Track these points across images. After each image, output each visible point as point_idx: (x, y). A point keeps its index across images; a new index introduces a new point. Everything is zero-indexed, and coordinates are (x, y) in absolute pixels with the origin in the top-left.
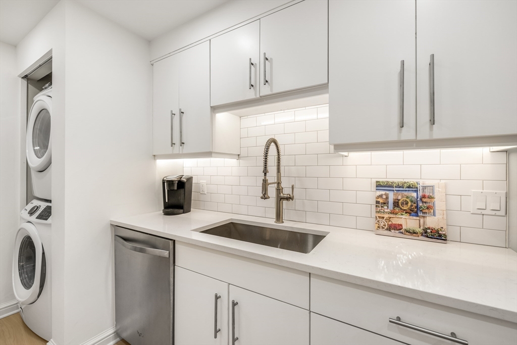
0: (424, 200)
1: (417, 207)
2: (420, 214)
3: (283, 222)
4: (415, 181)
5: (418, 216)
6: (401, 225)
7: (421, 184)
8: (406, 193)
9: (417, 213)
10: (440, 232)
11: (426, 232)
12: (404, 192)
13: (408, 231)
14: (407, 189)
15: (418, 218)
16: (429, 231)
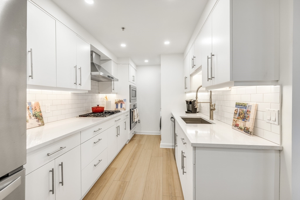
0: (248, 113)
1: (245, 116)
2: (245, 120)
3: (213, 120)
4: (247, 103)
5: (244, 121)
6: (239, 125)
7: (248, 105)
8: (243, 109)
9: (244, 119)
10: (249, 130)
11: (245, 129)
12: (242, 108)
13: (240, 128)
14: (243, 107)
15: (244, 122)
16: (246, 129)
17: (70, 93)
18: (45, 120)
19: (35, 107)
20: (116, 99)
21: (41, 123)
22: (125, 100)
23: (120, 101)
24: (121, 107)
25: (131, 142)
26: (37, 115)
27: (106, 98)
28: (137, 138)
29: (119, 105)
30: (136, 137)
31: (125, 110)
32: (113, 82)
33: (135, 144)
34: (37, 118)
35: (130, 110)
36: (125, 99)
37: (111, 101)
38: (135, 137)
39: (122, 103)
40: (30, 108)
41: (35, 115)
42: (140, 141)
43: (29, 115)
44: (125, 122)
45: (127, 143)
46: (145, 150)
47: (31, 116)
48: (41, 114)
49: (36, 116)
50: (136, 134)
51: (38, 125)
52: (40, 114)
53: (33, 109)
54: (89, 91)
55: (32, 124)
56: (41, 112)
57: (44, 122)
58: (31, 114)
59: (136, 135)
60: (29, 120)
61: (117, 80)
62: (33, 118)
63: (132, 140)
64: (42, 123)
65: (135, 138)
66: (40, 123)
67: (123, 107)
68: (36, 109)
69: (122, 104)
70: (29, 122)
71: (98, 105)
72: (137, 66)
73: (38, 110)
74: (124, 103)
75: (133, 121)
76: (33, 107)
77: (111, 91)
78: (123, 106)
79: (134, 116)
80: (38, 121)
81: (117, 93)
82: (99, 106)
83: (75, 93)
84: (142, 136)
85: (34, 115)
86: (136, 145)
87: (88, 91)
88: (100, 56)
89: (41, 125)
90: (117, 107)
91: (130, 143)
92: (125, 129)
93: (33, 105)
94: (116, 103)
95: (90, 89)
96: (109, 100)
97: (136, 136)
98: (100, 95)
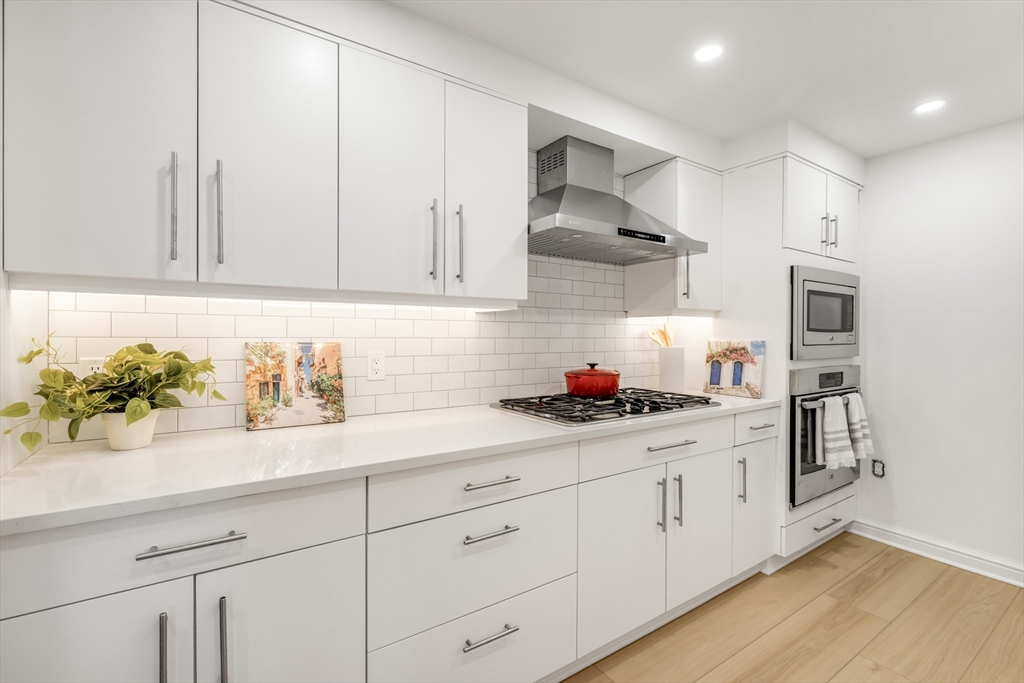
17: (471, 312)
18: (349, 404)
19: (323, 360)
20: (712, 339)
21: (332, 413)
22: (760, 346)
23: (732, 351)
24: (737, 380)
25: (799, 574)
26: (323, 386)
27: (664, 334)
28: (846, 563)
29: (727, 369)
30: (847, 551)
31: (756, 395)
32: (682, 260)
33: (816, 596)
34: (321, 397)
35: (793, 399)
36: (759, 340)
37: (683, 349)
38: (836, 550)
39: (741, 359)
40: (304, 361)
41: (319, 386)
42: (862, 585)
43: (297, 382)
44: (743, 462)
45: (769, 570)
46: (876, 668)
47: (303, 387)
48: (340, 385)
49: (320, 390)
50: (853, 531)
51: (320, 420)
52: (336, 384)
53: (316, 364)
54: (522, 305)
55: (298, 412)
56: (341, 378)
57: (346, 410)
58: (306, 381)
59: (847, 539)
60: (293, 399)
61: (702, 248)
62: (308, 393)
63: (808, 560)
64: (338, 414)
65: (834, 558)
66: (329, 413)
67: (745, 380)
68: (325, 367)
69: (739, 367)
70: (290, 406)
71: (593, 366)
72: (869, 161)
73: (331, 370)
74: (753, 362)
75: (819, 462)
76: (316, 361)
77: (675, 303)
78: (750, 373)
79: (823, 433)
80: (323, 407)
81: (716, 313)
82: (596, 367)
83: (495, 312)
84: (895, 561)
85: (312, 386)
86: (826, 603)
87: (519, 301)
88: (611, 151)
89: (332, 420)
90: (715, 378)
91: (784, 577)
92: (743, 497)
93: (317, 354)
94: (712, 357)
95: (524, 295)
96: (673, 345)
97: (848, 545)
98: (631, 320)
